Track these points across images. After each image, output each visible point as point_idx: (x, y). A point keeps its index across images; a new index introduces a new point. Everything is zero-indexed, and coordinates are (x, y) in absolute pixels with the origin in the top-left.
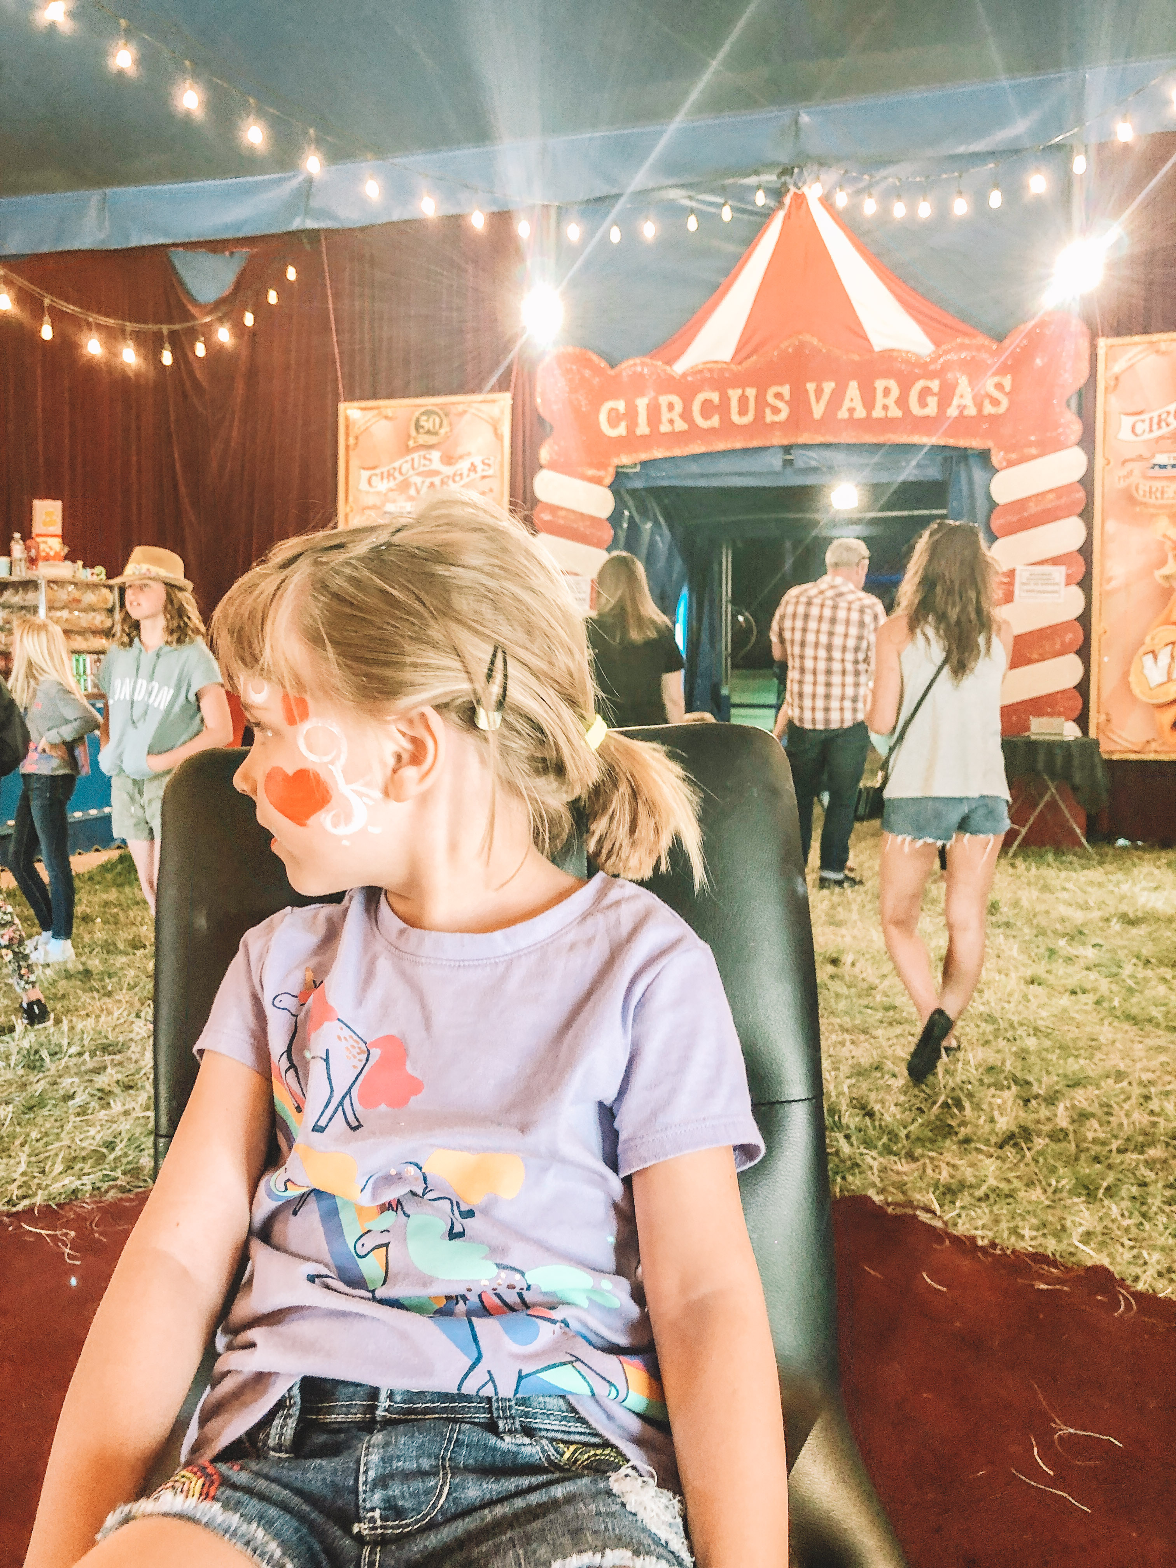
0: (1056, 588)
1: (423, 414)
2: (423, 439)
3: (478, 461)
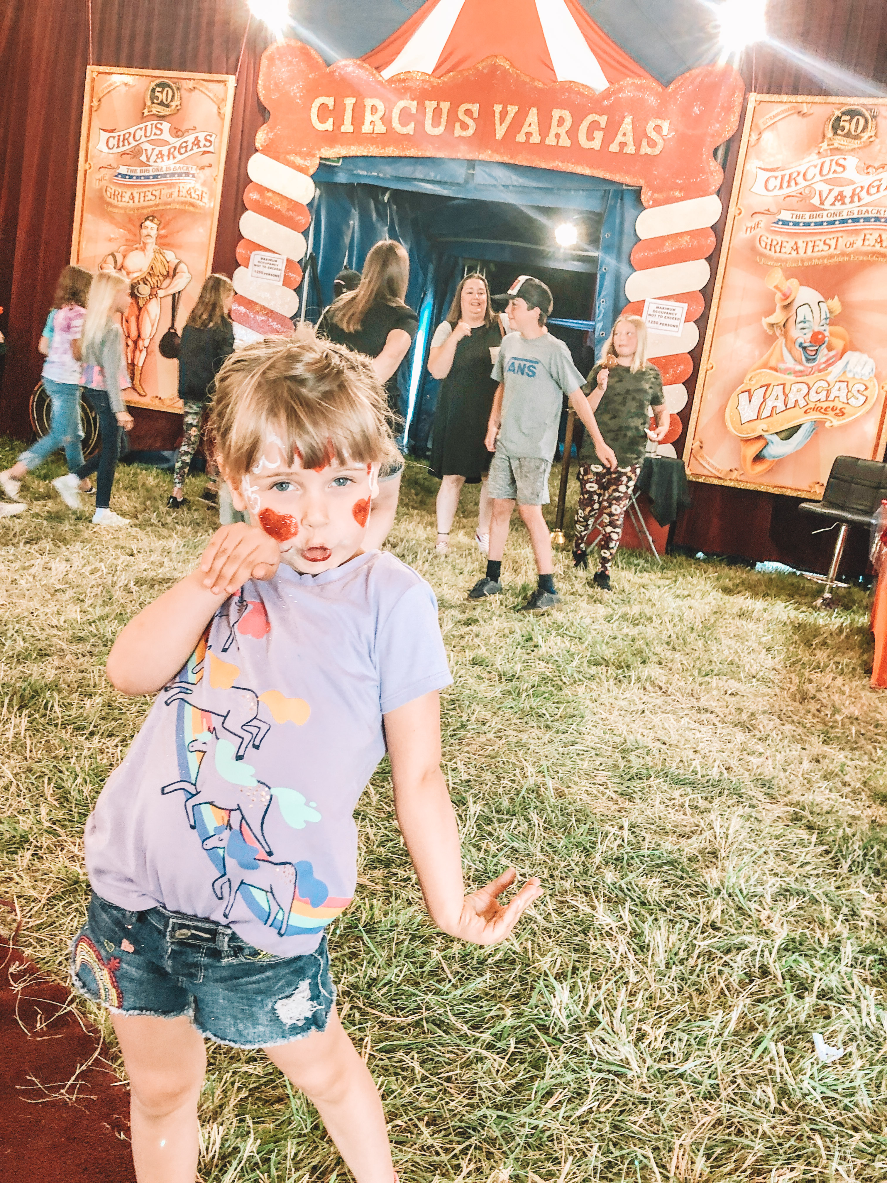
0: (676, 322)
1: (158, 85)
2: (156, 109)
3: (201, 136)
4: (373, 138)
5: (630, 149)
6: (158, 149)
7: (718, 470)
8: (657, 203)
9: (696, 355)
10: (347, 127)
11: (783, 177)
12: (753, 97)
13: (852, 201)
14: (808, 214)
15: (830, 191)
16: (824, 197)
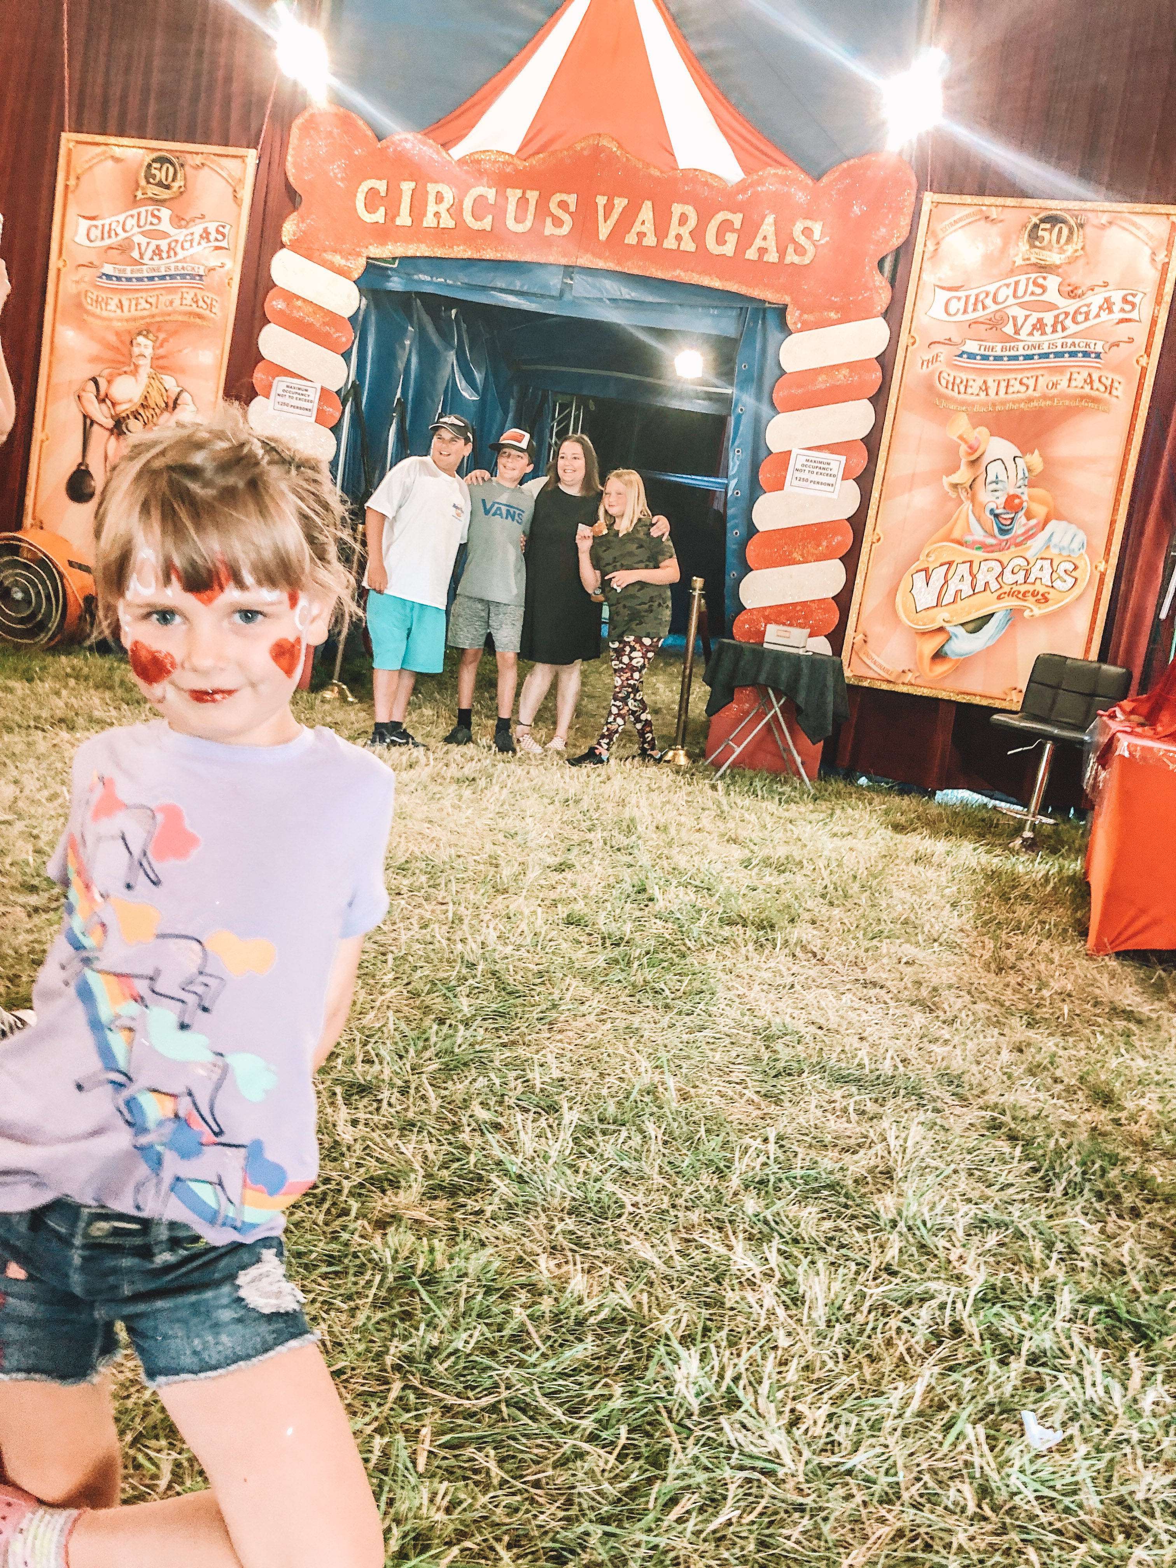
0: (831, 480)
1: (154, 161)
2: (153, 190)
3: (212, 227)
4: (439, 234)
5: (772, 257)
6: (154, 243)
7: (887, 671)
8: (807, 327)
9: (858, 522)
10: (404, 219)
11: (967, 297)
12: (928, 197)
13: (1054, 331)
14: (1000, 345)
15: (1027, 317)
16: (1019, 325)
